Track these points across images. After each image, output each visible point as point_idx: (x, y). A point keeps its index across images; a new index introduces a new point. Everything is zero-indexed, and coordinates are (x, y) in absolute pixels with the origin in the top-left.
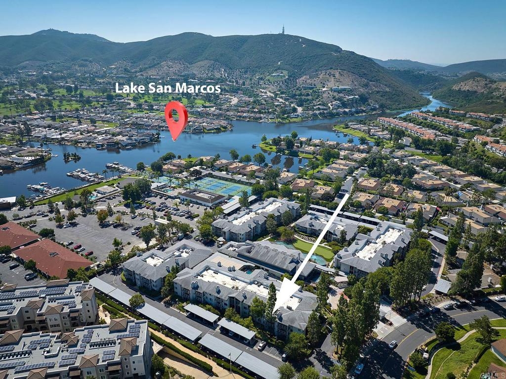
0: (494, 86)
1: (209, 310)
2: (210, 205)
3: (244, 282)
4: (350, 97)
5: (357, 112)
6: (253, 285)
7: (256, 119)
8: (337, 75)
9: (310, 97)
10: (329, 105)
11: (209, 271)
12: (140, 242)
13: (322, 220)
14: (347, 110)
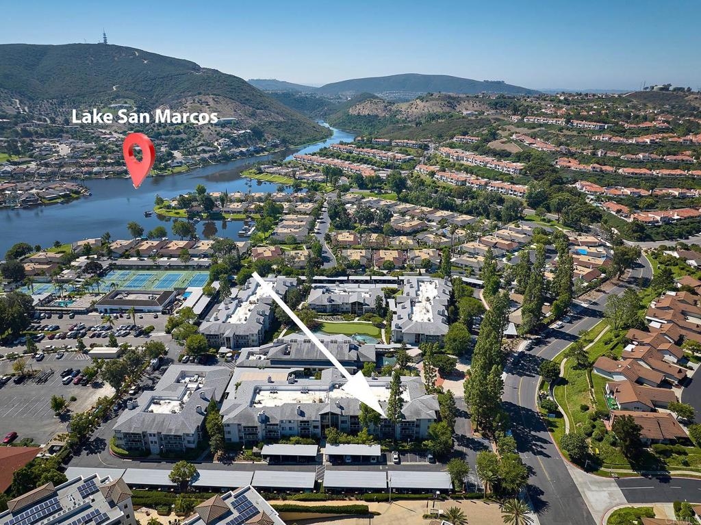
0: (394, 108)
1: (298, 443)
2: (160, 308)
3: (320, 390)
4: (240, 132)
5: (258, 152)
6: (335, 390)
7: (117, 174)
8: (211, 103)
9: (183, 136)
10: (216, 144)
11: (262, 393)
12: (90, 391)
13: (336, 291)
14: (244, 150)
